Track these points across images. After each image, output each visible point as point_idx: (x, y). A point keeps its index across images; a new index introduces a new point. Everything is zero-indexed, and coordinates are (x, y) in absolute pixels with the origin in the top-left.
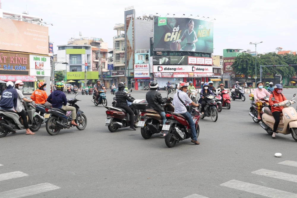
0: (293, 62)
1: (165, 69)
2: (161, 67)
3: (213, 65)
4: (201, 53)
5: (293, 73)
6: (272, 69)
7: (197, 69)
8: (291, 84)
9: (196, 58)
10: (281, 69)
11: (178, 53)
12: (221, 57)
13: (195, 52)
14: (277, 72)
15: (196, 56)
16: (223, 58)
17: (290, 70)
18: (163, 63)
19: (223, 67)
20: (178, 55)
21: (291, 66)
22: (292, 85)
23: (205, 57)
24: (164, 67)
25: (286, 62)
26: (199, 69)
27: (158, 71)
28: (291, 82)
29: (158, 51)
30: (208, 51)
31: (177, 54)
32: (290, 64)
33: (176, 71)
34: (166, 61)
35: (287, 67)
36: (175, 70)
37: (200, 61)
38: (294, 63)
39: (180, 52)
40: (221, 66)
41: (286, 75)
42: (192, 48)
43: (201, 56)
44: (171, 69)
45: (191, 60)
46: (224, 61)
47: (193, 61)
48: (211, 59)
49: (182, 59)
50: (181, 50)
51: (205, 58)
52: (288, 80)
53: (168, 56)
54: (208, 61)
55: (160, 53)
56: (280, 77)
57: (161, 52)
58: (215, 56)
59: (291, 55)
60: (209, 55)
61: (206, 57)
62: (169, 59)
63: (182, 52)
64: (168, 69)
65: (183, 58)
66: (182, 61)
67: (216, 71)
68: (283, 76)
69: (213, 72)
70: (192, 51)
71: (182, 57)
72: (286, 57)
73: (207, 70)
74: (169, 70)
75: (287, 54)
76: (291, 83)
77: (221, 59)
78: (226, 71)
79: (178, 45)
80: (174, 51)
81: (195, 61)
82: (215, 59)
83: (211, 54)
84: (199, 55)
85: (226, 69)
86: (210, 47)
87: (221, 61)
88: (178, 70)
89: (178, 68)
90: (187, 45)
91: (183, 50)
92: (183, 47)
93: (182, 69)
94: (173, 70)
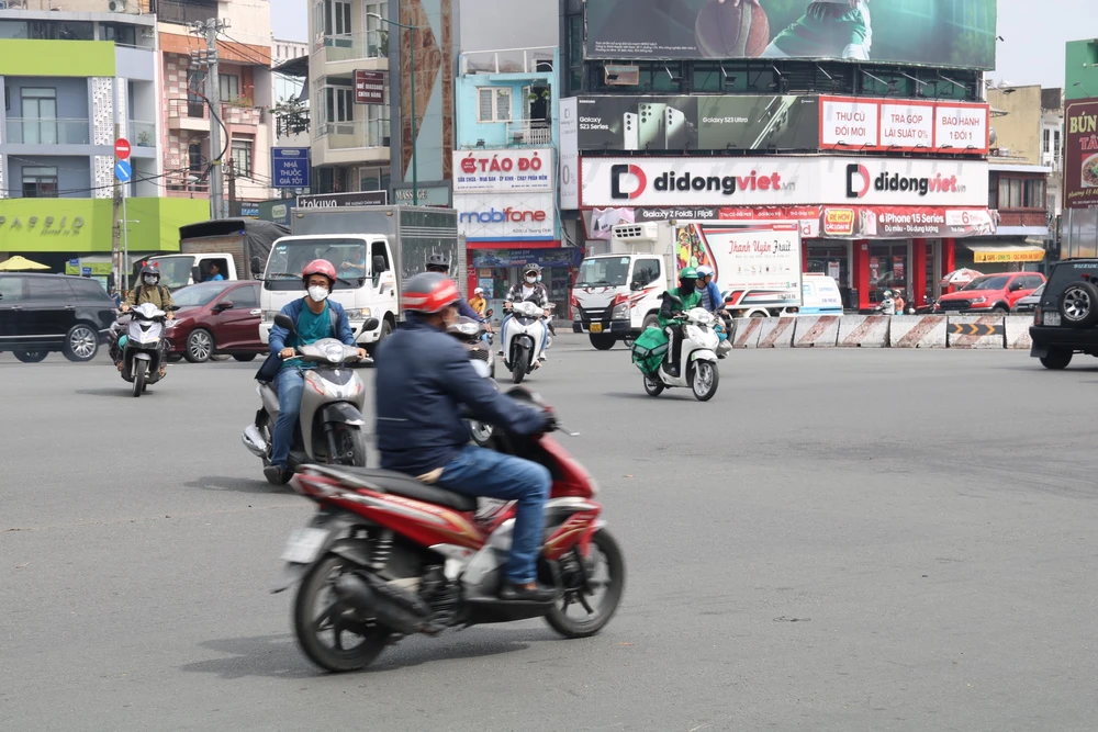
1: (662, 183)
2: (637, 171)
3: (995, 152)
4: (912, 70)
7: (882, 183)
9: (875, 106)
11: (748, 70)
12: (1049, 98)
13: (865, 66)
15: (874, 93)
16: (1067, 102)
18: (648, 144)
19: (1059, 166)
20: (751, 88)
23: (936, 96)
24: (654, 168)
26: (897, 184)
27: (616, 193)
29: (616, 62)
30: (956, 55)
31: (741, 78)
33: (739, 197)
34: (670, 129)
37: (905, 127)
39: (765, 65)
40: (1048, 162)
42: (848, 40)
43: (911, 93)
44: (699, 183)
45: (842, 123)
46: (1067, 126)
47: (851, 124)
48: (980, 113)
49: (777, 117)
50: (770, 51)
53: (680, 91)
54: (958, 124)
55: (628, 75)
57: (635, 68)
58: (1010, 90)
60: (962, 83)
61: (945, 95)
62: (691, 112)
63: (777, 62)
64: (685, 183)
65: (783, 109)
66: (777, 125)
67: (1010, 195)
69: (994, 202)
70: (845, 58)
71: (778, 103)
73: (947, 185)
74: (687, 188)
77: (1050, 112)
78: (1085, 189)
79: (753, 17)
80: (725, 62)
81: (864, 130)
82: (1005, 114)
83: (980, 74)
84: (894, 82)
85: (1086, 179)
86: (971, 28)
87: (1046, 123)
88: (753, 188)
89: (747, 179)
90: (816, 16)
91: (786, 51)
92: (783, 33)
93: (780, 183)
94: (718, 188)
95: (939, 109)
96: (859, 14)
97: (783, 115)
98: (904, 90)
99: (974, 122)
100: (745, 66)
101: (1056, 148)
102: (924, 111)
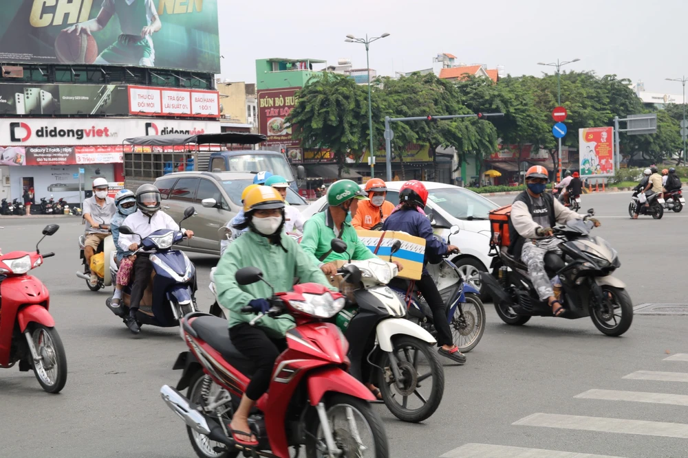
0: (491, 104)
1: (40, 133)
2: (25, 126)
3: (223, 117)
4: (178, 73)
5: (491, 142)
6: (423, 129)
7: (165, 133)
8: (487, 178)
9: (158, 91)
10: (453, 130)
11: (87, 70)
12: (249, 89)
13: (152, 70)
14: (441, 139)
15: (158, 85)
16: (258, 91)
17: (481, 131)
18: (31, 111)
19: (256, 124)
20: (89, 81)
21: (483, 118)
22: (490, 184)
23: (191, 87)
24: (36, 124)
25: (469, 106)
27: (13, 139)
28: (489, 172)
29: (8, 64)
30: (200, 65)
31: (83, 75)
32: (483, 111)
33: (86, 141)
34: (44, 103)
35: (473, 123)
36: (80, 137)
37: (175, 102)
38: (494, 107)
39: (96, 68)
40: (251, 122)
41: (471, 148)
42: (142, 56)
43: (177, 85)
44: (62, 133)
45: (141, 100)
46: (259, 103)
47: (146, 101)
48: (214, 96)
49: (105, 97)
50: (99, 60)
51: (191, 92)
52: (477, 166)
53: (48, 81)
54: (202, 102)
55: (17, 72)
56: (451, 156)
57: (21, 68)
58: (229, 84)
59: (483, 81)
60: (203, 79)
61: (195, 86)
62: (55, 93)
63: (103, 67)
64: (54, 133)
65: (108, 92)
66: (105, 101)
68: (461, 153)
70: (141, 65)
71: (105, 89)
72: (466, 86)
74: (55, 135)
75: (469, 77)
76: (486, 176)
77: (250, 96)
78: (269, 136)
79: (88, 43)
80: (73, 66)
81: (153, 104)
82: (227, 97)
83: (213, 75)
84: (168, 78)
85: (270, 131)
86: (206, 51)
87: (249, 102)
88: (94, 136)
89: (90, 131)
90: (123, 42)
91: (108, 61)
92: (106, 51)
93: (109, 133)
94: (73, 136)
95: (193, 93)
96: (147, 42)
97: (108, 96)
98: (174, 83)
99: (212, 101)
100: (85, 68)
101: (254, 115)
102: (185, 94)
